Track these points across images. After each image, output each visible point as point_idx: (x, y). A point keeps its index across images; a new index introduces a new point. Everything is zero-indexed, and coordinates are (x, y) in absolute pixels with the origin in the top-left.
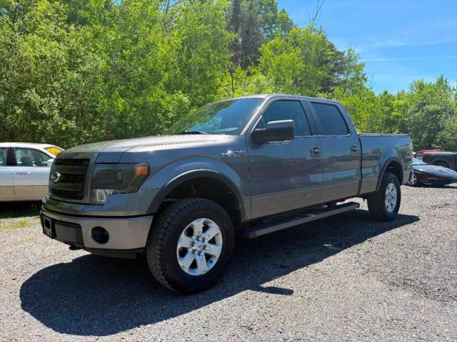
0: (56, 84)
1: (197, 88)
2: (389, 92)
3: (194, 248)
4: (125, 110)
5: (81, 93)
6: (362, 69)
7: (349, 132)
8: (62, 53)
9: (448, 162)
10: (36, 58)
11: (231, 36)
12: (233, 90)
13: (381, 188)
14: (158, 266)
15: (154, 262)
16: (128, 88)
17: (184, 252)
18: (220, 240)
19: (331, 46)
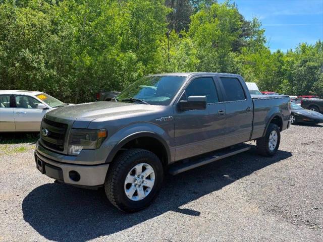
0: (43, 46)
1: (142, 47)
2: (281, 51)
3: (136, 183)
4: (91, 64)
5: (60, 51)
6: (263, 33)
7: (246, 97)
8: (47, 23)
9: (319, 106)
10: (28, 25)
11: (168, 10)
12: (169, 49)
13: (266, 134)
14: (112, 196)
15: (110, 194)
16: (93, 48)
17: (129, 186)
18: (153, 177)
19: (241, 17)
